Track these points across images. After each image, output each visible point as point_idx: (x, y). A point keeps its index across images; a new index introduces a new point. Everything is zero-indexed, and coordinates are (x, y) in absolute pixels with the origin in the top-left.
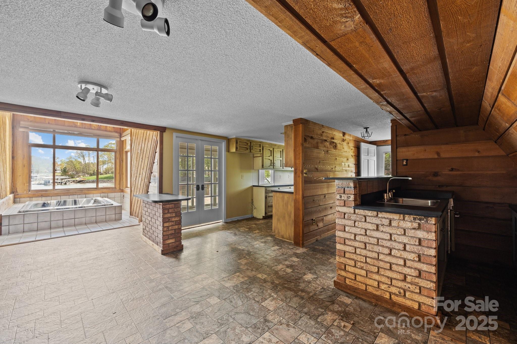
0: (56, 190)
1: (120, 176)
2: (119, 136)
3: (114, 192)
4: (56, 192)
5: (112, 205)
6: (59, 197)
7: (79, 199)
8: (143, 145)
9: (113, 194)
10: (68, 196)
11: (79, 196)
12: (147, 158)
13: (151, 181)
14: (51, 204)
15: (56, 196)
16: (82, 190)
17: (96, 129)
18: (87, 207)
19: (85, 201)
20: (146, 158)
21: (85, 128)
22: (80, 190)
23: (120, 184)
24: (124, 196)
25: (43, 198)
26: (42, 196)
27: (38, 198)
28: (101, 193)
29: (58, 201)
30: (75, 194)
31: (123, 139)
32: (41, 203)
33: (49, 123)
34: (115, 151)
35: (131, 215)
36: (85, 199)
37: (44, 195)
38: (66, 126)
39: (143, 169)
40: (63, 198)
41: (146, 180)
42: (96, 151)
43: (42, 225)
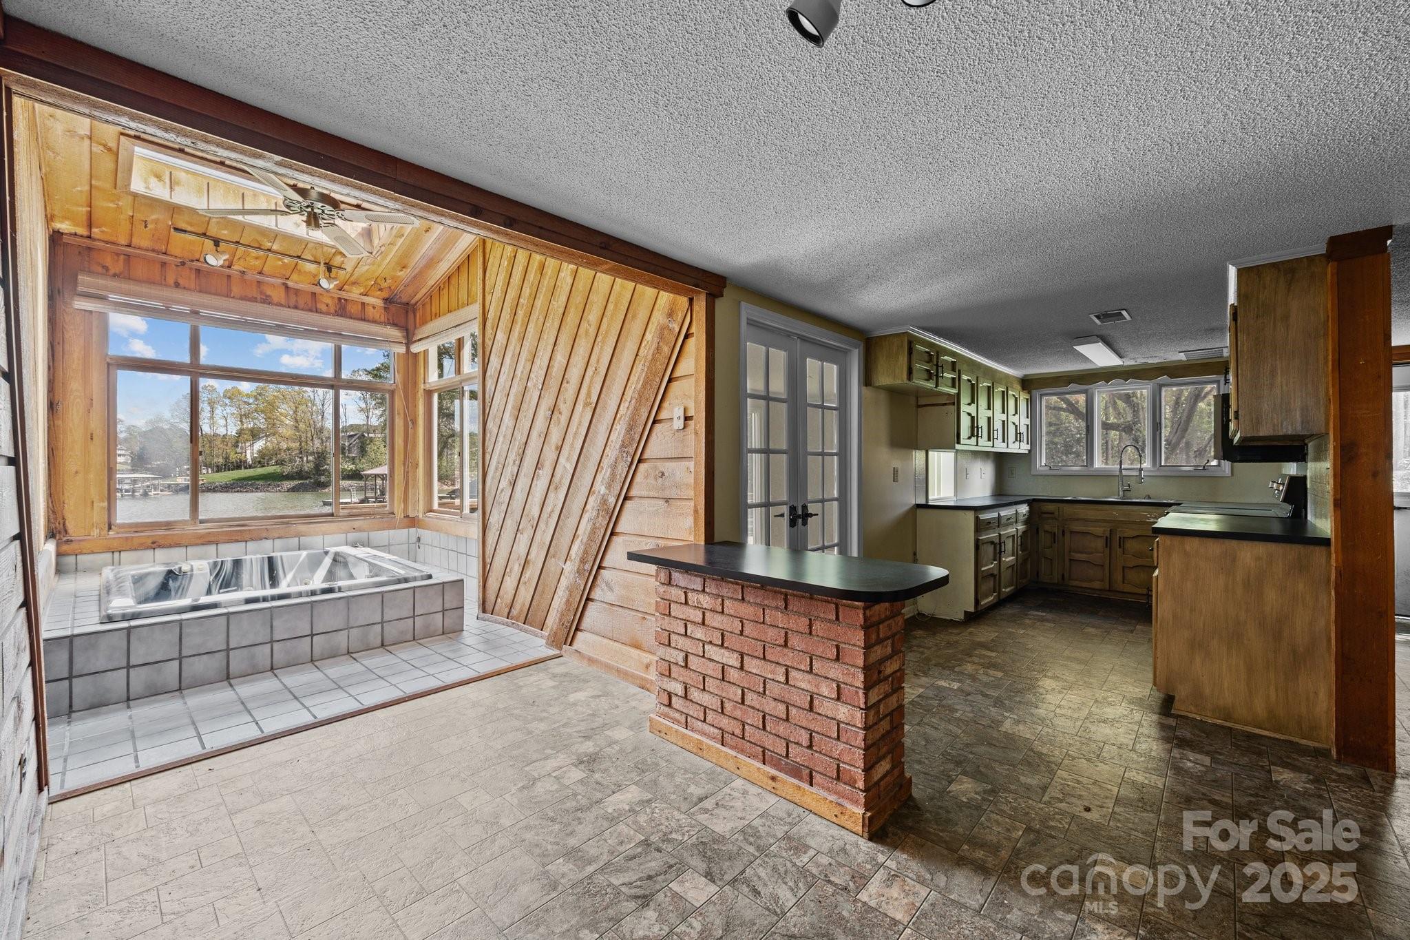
0: (202, 522)
1: (406, 474)
2: (404, 337)
3: (389, 528)
4: (202, 529)
5: (430, 577)
6: (213, 548)
7: (284, 554)
8: (560, 359)
9: (386, 532)
10: (244, 543)
11: (278, 542)
12: (586, 405)
13: (633, 493)
14: (192, 576)
15: (202, 544)
16: (287, 523)
17: (333, 311)
18: (350, 588)
19: (304, 559)
20: (579, 407)
21: (296, 307)
22: (283, 523)
23: (405, 500)
24: (419, 539)
25: (160, 554)
26: (155, 545)
27: (139, 553)
28: (346, 533)
29: (215, 564)
30: (265, 535)
31: (415, 348)
32: (160, 573)
33: (177, 285)
34: (392, 388)
35: (484, 611)
36: (304, 553)
37: (162, 542)
38: (233, 298)
39: (560, 449)
40: (229, 553)
41: (600, 488)
42: (332, 387)
43: (197, 667)
